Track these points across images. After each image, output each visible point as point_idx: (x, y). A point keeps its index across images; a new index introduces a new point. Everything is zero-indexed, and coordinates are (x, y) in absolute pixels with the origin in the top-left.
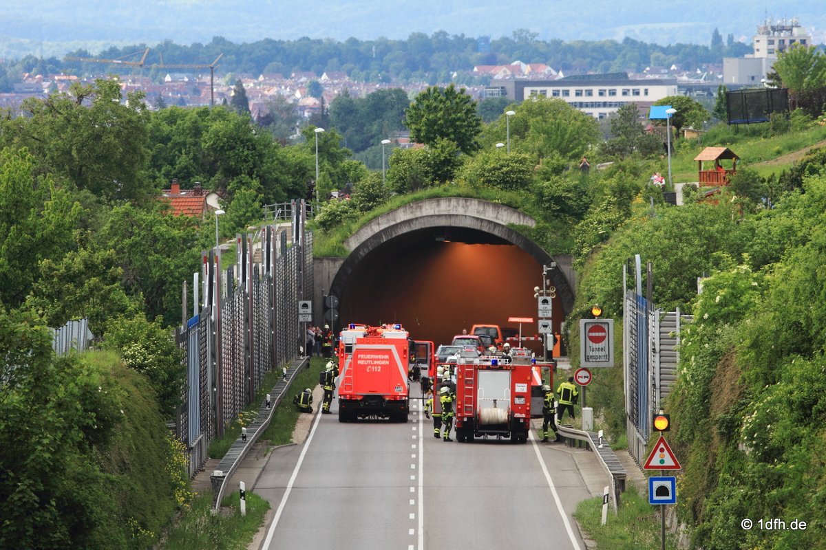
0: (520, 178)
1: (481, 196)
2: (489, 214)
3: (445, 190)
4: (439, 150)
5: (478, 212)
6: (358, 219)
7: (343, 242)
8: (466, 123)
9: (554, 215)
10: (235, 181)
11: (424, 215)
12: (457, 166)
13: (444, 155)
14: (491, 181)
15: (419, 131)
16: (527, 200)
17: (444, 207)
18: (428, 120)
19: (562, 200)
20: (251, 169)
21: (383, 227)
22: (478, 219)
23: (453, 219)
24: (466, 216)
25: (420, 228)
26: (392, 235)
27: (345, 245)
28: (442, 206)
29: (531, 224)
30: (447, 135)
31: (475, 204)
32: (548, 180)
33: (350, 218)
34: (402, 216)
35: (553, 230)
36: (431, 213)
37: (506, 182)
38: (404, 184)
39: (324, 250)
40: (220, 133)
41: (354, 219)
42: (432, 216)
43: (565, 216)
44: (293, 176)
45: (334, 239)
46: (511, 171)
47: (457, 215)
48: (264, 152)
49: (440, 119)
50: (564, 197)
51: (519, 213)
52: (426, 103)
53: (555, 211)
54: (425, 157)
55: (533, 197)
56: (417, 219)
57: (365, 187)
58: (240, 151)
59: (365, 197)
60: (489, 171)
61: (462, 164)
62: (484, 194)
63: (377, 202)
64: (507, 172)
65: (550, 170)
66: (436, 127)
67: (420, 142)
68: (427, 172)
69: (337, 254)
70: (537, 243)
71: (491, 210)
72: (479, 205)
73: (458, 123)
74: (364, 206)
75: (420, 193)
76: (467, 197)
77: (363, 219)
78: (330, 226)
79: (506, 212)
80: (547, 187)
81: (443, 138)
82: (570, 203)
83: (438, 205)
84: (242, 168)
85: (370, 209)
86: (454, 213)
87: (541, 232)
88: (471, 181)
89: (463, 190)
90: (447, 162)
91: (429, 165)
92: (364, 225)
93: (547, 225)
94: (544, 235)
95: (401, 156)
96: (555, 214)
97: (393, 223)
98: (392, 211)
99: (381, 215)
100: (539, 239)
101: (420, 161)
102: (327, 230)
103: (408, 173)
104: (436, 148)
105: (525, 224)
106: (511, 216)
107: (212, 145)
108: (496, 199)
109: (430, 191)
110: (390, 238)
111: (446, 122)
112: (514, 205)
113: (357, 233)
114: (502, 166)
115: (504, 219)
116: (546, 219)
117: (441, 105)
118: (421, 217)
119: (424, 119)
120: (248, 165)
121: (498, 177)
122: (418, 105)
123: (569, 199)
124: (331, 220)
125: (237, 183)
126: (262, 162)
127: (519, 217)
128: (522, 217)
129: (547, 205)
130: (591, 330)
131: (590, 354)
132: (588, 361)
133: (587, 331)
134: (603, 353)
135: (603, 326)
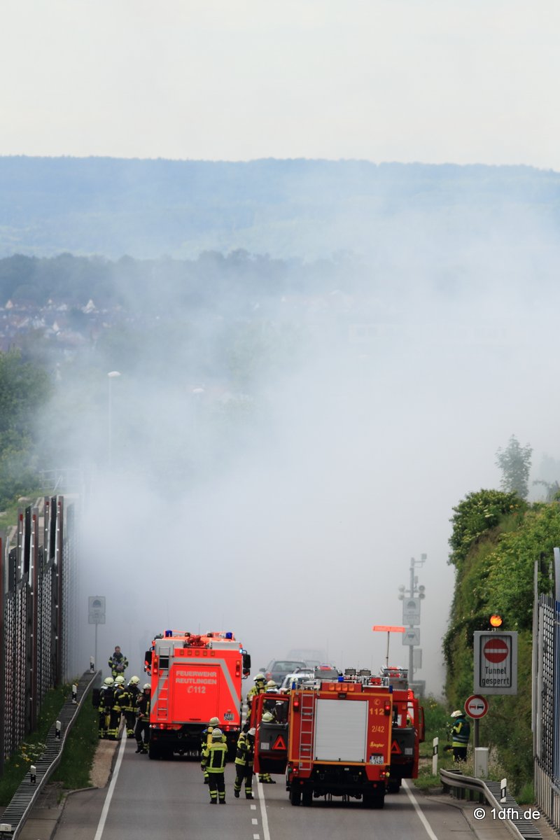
84: (10, 421)
130: (489, 646)
131: (487, 676)
132: (484, 686)
133: (483, 646)
134: (503, 676)
135: (504, 640)
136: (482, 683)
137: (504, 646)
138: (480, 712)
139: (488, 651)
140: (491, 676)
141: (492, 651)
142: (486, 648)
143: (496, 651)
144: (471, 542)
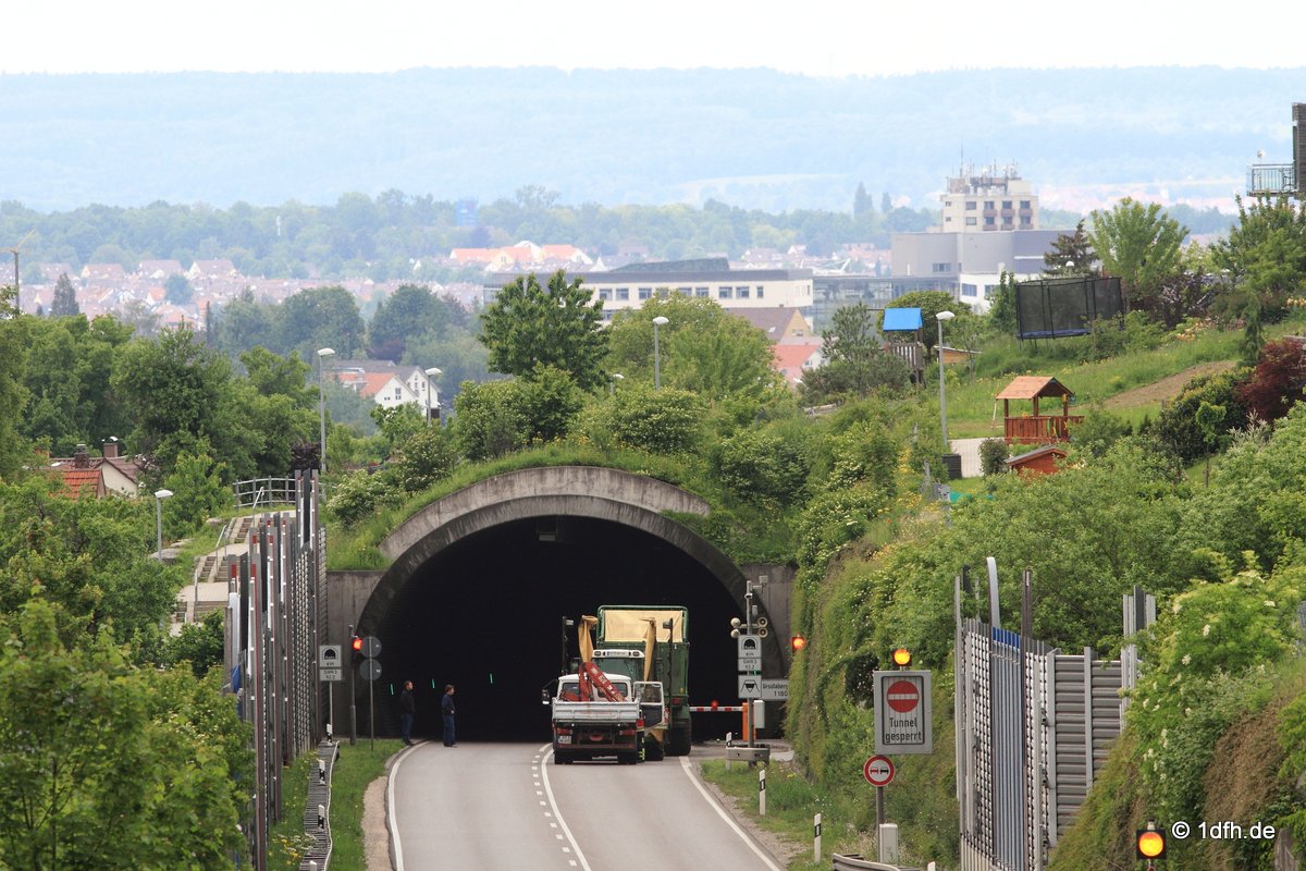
0: (682, 433)
1: (614, 464)
2: (631, 495)
3: (553, 454)
4: (541, 385)
5: (610, 491)
6: (403, 504)
7: (377, 544)
8: (584, 338)
9: (740, 496)
10: (168, 440)
11: (517, 496)
12: (572, 411)
13: (549, 393)
14: (632, 438)
15: (504, 352)
16: (694, 469)
17: (552, 483)
18: (520, 333)
19: (754, 471)
20: (195, 420)
21: (447, 518)
22: (613, 502)
23: (571, 502)
24: (592, 497)
25: (513, 518)
26: (464, 531)
27: (381, 550)
28: (548, 481)
29: (701, 511)
30: (554, 360)
31: (605, 479)
32: (730, 435)
33: (389, 503)
34: (479, 499)
35: (739, 521)
36: (530, 492)
37: (656, 440)
38: (481, 444)
39: (345, 558)
40: (140, 359)
41: (395, 504)
42: (534, 498)
43: (759, 497)
44: (266, 432)
45: (362, 539)
46: (666, 421)
47: (577, 496)
48: (217, 390)
49: (539, 331)
50: (759, 465)
51: (681, 492)
52: (516, 302)
53: (741, 488)
54: (517, 397)
55: (705, 465)
56: (507, 503)
57: (414, 449)
58: (177, 389)
59: (415, 466)
60: (628, 421)
61: (579, 407)
62: (620, 459)
63: (434, 475)
64: (659, 422)
65: (732, 418)
66: (533, 346)
67: (506, 370)
68: (520, 424)
69: (369, 564)
70: (713, 543)
71: (633, 485)
72: (612, 480)
73: (572, 338)
74: (413, 481)
75: (508, 459)
76: (591, 465)
77: (411, 505)
78: (354, 517)
79: (659, 491)
80: (728, 448)
81: (546, 365)
82: (770, 474)
83: (542, 480)
84: (180, 419)
85: (423, 486)
86: (570, 492)
87: (719, 524)
88: (597, 439)
89: (584, 453)
90: (554, 405)
91: (523, 410)
92: (414, 515)
93: (729, 512)
94: (724, 530)
95: (475, 395)
96: (743, 493)
97: (463, 511)
98: (461, 490)
99: (444, 497)
100: (715, 537)
101: (509, 403)
102: (348, 523)
103: (487, 424)
104: (536, 381)
105: (691, 511)
106: (667, 499)
107: (127, 380)
108: (640, 469)
109: (526, 455)
110: (461, 536)
111: (549, 336)
112: (672, 480)
113: (401, 528)
114: (651, 412)
115: (655, 503)
116: (726, 502)
117: (543, 308)
118: (514, 500)
119: (513, 332)
120: (190, 415)
121: (643, 430)
122: (502, 307)
123: (767, 467)
124: (355, 507)
125: (171, 444)
126: (213, 408)
127: (682, 500)
128: (685, 499)
129: (729, 478)
130: (894, 690)
131: (890, 730)
132: (888, 743)
133: (886, 691)
134: (914, 730)
135: (913, 682)
136: (886, 739)
137: (913, 690)
138: (885, 776)
139: (892, 697)
140: (899, 730)
141: (897, 697)
142: (890, 692)
143: (902, 697)
144: (828, 558)
